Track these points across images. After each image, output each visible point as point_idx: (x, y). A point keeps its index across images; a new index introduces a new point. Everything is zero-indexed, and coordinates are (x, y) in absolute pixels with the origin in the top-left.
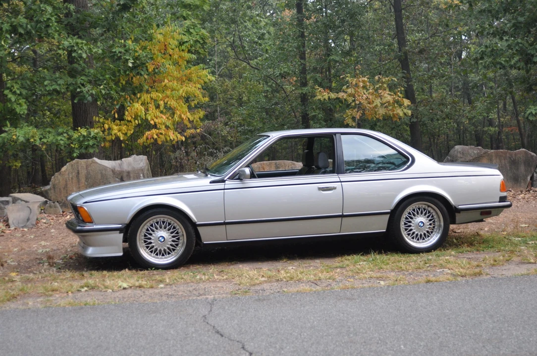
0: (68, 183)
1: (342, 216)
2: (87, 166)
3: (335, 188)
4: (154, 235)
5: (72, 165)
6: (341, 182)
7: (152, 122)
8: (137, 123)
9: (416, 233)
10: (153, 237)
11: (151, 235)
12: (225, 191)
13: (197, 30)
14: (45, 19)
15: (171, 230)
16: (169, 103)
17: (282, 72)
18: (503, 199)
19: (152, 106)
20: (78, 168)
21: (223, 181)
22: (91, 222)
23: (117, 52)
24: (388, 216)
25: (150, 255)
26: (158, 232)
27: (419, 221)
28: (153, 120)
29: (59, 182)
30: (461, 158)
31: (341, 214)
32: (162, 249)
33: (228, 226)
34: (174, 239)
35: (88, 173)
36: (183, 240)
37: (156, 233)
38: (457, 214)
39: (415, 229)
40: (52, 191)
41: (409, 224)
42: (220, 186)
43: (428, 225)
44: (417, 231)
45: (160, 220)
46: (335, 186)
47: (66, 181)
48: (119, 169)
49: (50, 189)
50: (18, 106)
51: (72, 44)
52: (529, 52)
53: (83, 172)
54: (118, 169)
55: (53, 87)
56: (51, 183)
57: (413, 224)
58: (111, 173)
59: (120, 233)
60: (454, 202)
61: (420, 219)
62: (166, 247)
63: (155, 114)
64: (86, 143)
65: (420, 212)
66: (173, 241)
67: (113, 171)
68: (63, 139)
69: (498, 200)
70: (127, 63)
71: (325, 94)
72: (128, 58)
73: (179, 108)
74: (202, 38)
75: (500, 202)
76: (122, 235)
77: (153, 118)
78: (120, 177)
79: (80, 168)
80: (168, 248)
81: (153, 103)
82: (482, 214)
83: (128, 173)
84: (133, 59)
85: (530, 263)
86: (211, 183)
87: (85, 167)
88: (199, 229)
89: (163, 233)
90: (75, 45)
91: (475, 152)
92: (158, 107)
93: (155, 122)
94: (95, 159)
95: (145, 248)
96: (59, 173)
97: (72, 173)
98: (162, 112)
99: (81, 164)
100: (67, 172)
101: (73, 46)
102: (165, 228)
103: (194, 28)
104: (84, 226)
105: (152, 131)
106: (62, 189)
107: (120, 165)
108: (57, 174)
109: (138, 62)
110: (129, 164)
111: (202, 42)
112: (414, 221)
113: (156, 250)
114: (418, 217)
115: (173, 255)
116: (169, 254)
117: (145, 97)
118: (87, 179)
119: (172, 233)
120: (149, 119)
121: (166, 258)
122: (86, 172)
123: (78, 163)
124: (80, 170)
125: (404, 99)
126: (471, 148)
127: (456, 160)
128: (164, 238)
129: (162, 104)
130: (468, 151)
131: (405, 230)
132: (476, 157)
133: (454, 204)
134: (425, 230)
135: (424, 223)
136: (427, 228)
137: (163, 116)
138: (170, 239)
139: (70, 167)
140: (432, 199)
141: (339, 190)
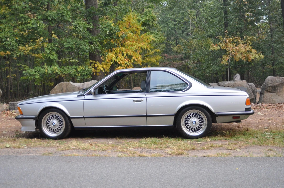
2: (66, 86)
3: (142, 101)
4: (51, 121)
5: (60, 85)
6: (146, 97)
7: (119, 63)
8: (112, 64)
9: (192, 127)
10: (50, 123)
12: (84, 100)
13: (150, 14)
14: (61, 12)
16: (129, 53)
19: (120, 55)
20: (62, 86)
21: (84, 95)
22: (22, 114)
24: (174, 117)
25: (49, 132)
26: (54, 120)
27: (193, 120)
28: (120, 62)
31: (146, 115)
32: (54, 129)
33: (86, 119)
34: (60, 124)
38: (217, 118)
39: (190, 125)
41: (187, 122)
42: (82, 98)
43: (198, 123)
45: (54, 114)
46: (142, 99)
48: (82, 87)
50: (52, 55)
51: (76, 24)
53: (64, 89)
55: (68, 45)
56: (50, 94)
57: (190, 122)
58: (77, 89)
59: (34, 120)
62: (56, 128)
63: (121, 59)
65: (194, 116)
67: (79, 88)
68: (73, 71)
69: (244, 110)
70: (106, 33)
71: (214, 47)
72: (106, 30)
73: (135, 55)
74: (152, 18)
75: (245, 111)
76: (35, 121)
77: (120, 61)
79: (63, 86)
81: (121, 53)
82: (233, 118)
84: (109, 31)
86: (78, 96)
87: (65, 86)
88: (72, 120)
90: (77, 25)
92: (123, 55)
93: (121, 63)
94: (71, 82)
95: (47, 128)
96: (53, 89)
97: (59, 89)
98: (125, 57)
99: (63, 84)
100: (57, 89)
101: (76, 25)
102: (56, 118)
103: (149, 13)
105: (119, 68)
107: (83, 85)
108: (52, 89)
109: (112, 32)
111: (152, 20)
112: (190, 120)
113: (52, 129)
114: (193, 118)
115: (59, 132)
117: (117, 50)
118: (66, 92)
119: (59, 121)
120: (118, 62)
121: (56, 134)
122: (66, 88)
123: (62, 84)
124: (63, 87)
126: (277, 78)
127: (268, 85)
128: (55, 123)
129: (125, 53)
130: (275, 80)
131: (184, 125)
132: (280, 83)
133: (214, 111)
134: (197, 126)
135: (196, 122)
136: (198, 125)
137: (126, 60)
138: (58, 124)
139: (58, 86)
140: (201, 108)
141: (145, 102)
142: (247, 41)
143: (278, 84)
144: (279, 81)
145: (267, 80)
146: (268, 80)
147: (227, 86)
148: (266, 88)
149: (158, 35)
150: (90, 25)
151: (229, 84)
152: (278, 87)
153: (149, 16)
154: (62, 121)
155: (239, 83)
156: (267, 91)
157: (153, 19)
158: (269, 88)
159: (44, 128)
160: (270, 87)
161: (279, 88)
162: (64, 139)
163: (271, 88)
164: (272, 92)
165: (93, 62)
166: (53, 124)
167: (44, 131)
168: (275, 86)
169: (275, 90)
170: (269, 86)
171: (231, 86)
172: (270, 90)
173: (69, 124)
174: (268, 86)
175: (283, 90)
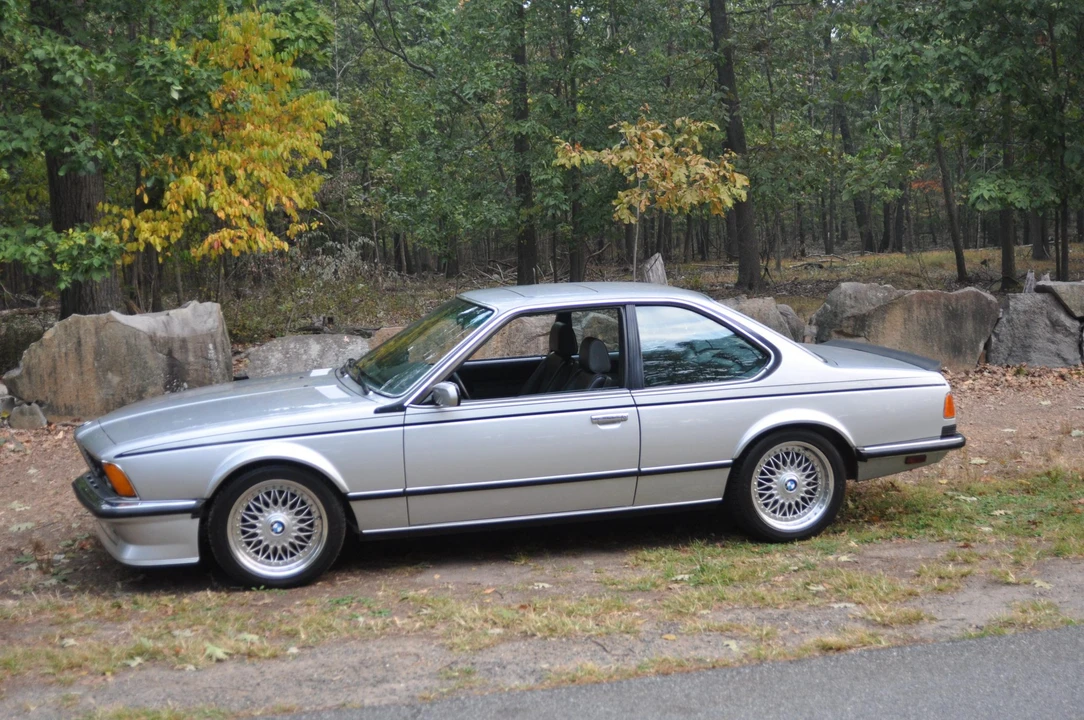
0: (59, 364)
1: (639, 474)
2: (96, 329)
3: (623, 419)
4: (262, 519)
5: (66, 327)
6: (637, 406)
7: (221, 215)
8: (191, 217)
9: (781, 501)
10: (260, 522)
11: (255, 518)
12: (406, 428)
13: (310, 15)
15: (297, 509)
16: (256, 173)
17: (479, 91)
18: (948, 432)
19: (220, 180)
20: (78, 333)
21: (400, 408)
22: (132, 494)
23: (147, 67)
24: (727, 471)
25: (254, 559)
26: (269, 513)
27: (788, 479)
28: (223, 209)
29: (40, 362)
30: (853, 307)
31: (636, 469)
32: (279, 547)
33: (411, 499)
34: (303, 525)
35: (100, 343)
36: (322, 529)
37: (266, 514)
38: (860, 464)
39: (778, 494)
40: (25, 380)
41: (768, 484)
43: (803, 486)
44: (782, 498)
45: (275, 488)
46: (624, 414)
47: (54, 360)
48: (164, 335)
49: (20, 377)
51: (52, 56)
52: (980, 71)
53: (89, 342)
54: (161, 333)
55: (14, 144)
56: (21, 364)
57: (775, 484)
58: (147, 342)
59: (193, 517)
60: (853, 437)
61: (789, 474)
62: (285, 541)
63: (228, 197)
64: (85, 262)
65: (789, 461)
66: (301, 530)
67: (152, 338)
68: (37, 252)
69: (939, 434)
70: (169, 91)
71: (574, 154)
72: (169, 80)
73: (276, 183)
75: (943, 436)
76: (197, 522)
77: (224, 205)
78: (166, 351)
79: (82, 332)
80: (292, 545)
81: (222, 173)
82: (909, 460)
83: (184, 341)
84: (181, 84)
85: (1008, 584)
86: (377, 412)
87: (93, 331)
88: (354, 505)
89: (280, 515)
90: (57, 58)
91: (880, 295)
92: (232, 180)
93: (228, 216)
94: (116, 315)
95: (244, 545)
96: (38, 343)
97: (66, 343)
98: (240, 192)
99: (85, 324)
100: (56, 342)
101: (54, 60)
102: (285, 503)
103: (303, 11)
104: (117, 504)
105: (221, 234)
106: (46, 378)
107: (166, 325)
108: (33, 345)
109: (190, 88)
110: (185, 323)
111: (320, 39)
112: (777, 478)
113: (266, 548)
114: (780, 473)
115: (300, 558)
116: (292, 555)
117: (207, 160)
118: (98, 354)
119: (298, 513)
120: (215, 209)
121: (286, 564)
122: (94, 340)
123: (77, 322)
124: (82, 337)
125: (736, 175)
126: (871, 288)
127: (843, 312)
128: (281, 525)
130: (866, 294)
131: (760, 496)
132: (881, 306)
133: (855, 445)
134: (798, 496)
135: (797, 483)
136: (801, 492)
137: (244, 201)
138: (295, 525)
139: (61, 332)
140: (813, 435)
141: (633, 422)
142: (686, 136)
143: (872, 308)
144: (876, 297)
145: (842, 296)
146: (845, 296)
148: (837, 322)
150: (107, 60)
152: (872, 317)
153: (307, 22)
154: (311, 513)
156: (841, 333)
158: (845, 324)
160: (848, 318)
161: (874, 322)
163: (852, 322)
164: (852, 336)
166: (275, 526)
167: (238, 559)
168: (864, 315)
169: (862, 328)
170: (848, 314)
172: (849, 331)
174: (845, 315)
175: (884, 328)
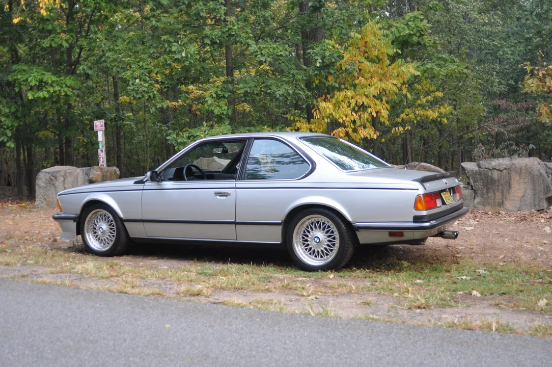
1: (235, 223)
2: (208, 163)
5: (198, 163)
6: (236, 188)
7: (341, 121)
8: (326, 122)
10: (97, 227)
12: (144, 191)
13: (416, 23)
18: (418, 219)
19: (344, 104)
21: (142, 182)
22: (62, 211)
24: (281, 227)
27: (316, 236)
28: (342, 118)
31: (233, 221)
33: (145, 223)
34: (111, 231)
37: (101, 223)
39: (311, 245)
43: (325, 242)
44: (314, 247)
46: (229, 192)
50: (218, 108)
55: (245, 89)
57: (310, 238)
59: (74, 221)
60: (352, 218)
62: (105, 237)
69: (412, 220)
70: (316, 63)
72: (317, 58)
75: (414, 222)
76: (75, 224)
81: (347, 101)
84: (321, 59)
86: (135, 183)
88: (126, 224)
89: (105, 226)
92: (349, 105)
93: (344, 121)
94: (215, 158)
98: (353, 110)
99: (204, 162)
105: (338, 130)
109: (326, 61)
111: (418, 34)
112: (312, 233)
113: (100, 238)
119: (109, 225)
120: (338, 118)
123: (201, 161)
128: (103, 229)
129: (353, 102)
131: (302, 244)
133: (351, 220)
134: (322, 247)
135: (321, 239)
136: (324, 245)
137: (354, 114)
138: (108, 230)
141: (233, 196)
147: (495, 169)
149: (454, 62)
150: (285, 50)
151: (500, 165)
153: (413, 26)
154: (113, 226)
155: (522, 163)
157: (420, 33)
159: (89, 236)
162: (115, 257)
165: (294, 119)
166: (101, 229)
167: (87, 241)
171: (505, 169)
173: (121, 232)
